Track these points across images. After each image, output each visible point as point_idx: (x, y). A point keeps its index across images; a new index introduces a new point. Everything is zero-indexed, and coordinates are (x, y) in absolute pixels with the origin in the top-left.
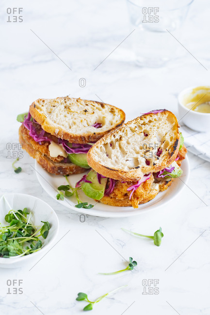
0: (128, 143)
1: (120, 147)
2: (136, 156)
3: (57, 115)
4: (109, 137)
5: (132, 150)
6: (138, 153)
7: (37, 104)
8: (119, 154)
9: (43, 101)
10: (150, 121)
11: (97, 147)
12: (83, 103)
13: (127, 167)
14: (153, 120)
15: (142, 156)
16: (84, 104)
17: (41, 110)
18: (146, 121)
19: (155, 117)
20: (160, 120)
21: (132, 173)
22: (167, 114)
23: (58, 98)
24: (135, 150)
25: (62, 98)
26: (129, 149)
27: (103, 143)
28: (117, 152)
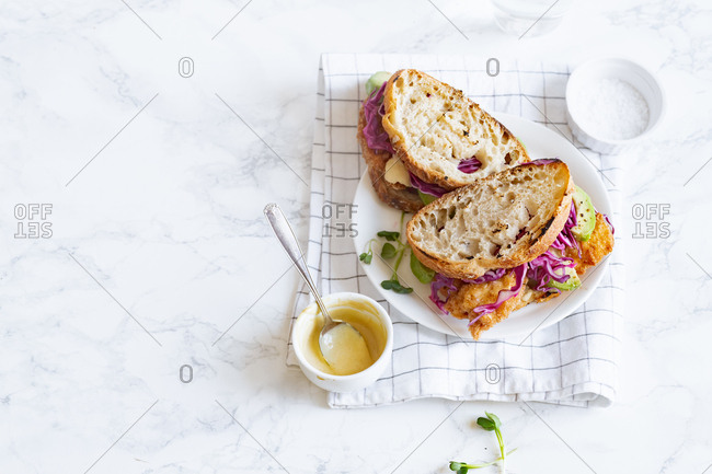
0: (476, 212)
1: (462, 217)
2: (477, 235)
3: (420, 111)
4: (449, 199)
5: (476, 226)
6: (483, 232)
7: (405, 76)
8: (454, 230)
9: (420, 77)
10: (527, 178)
11: (426, 214)
12: (478, 114)
13: (456, 254)
14: (532, 177)
15: (488, 239)
16: (478, 118)
17: (401, 91)
18: (520, 176)
19: (537, 171)
20: (544, 176)
21: (459, 266)
22: (559, 168)
23: (446, 85)
24: (481, 226)
25: (451, 88)
26: (472, 224)
27: (437, 207)
28: (455, 226)
